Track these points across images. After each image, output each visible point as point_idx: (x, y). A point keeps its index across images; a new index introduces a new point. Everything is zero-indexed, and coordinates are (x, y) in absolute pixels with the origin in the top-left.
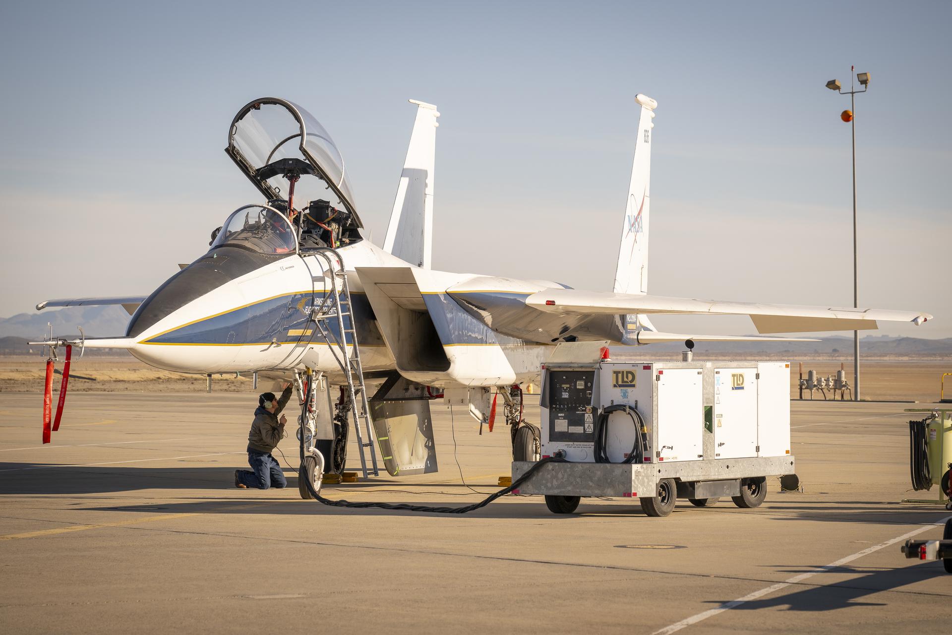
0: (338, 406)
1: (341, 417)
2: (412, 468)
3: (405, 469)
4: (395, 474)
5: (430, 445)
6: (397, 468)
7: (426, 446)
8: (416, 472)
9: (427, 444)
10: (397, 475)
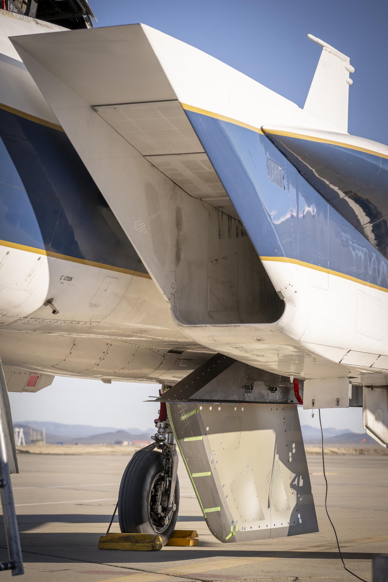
0: (159, 424)
1: (162, 441)
2: (263, 527)
3: (248, 529)
4: (227, 538)
5: (301, 484)
6: (232, 528)
7: (292, 486)
8: (271, 534)
9: (296, 482)
10: (232, 540)
